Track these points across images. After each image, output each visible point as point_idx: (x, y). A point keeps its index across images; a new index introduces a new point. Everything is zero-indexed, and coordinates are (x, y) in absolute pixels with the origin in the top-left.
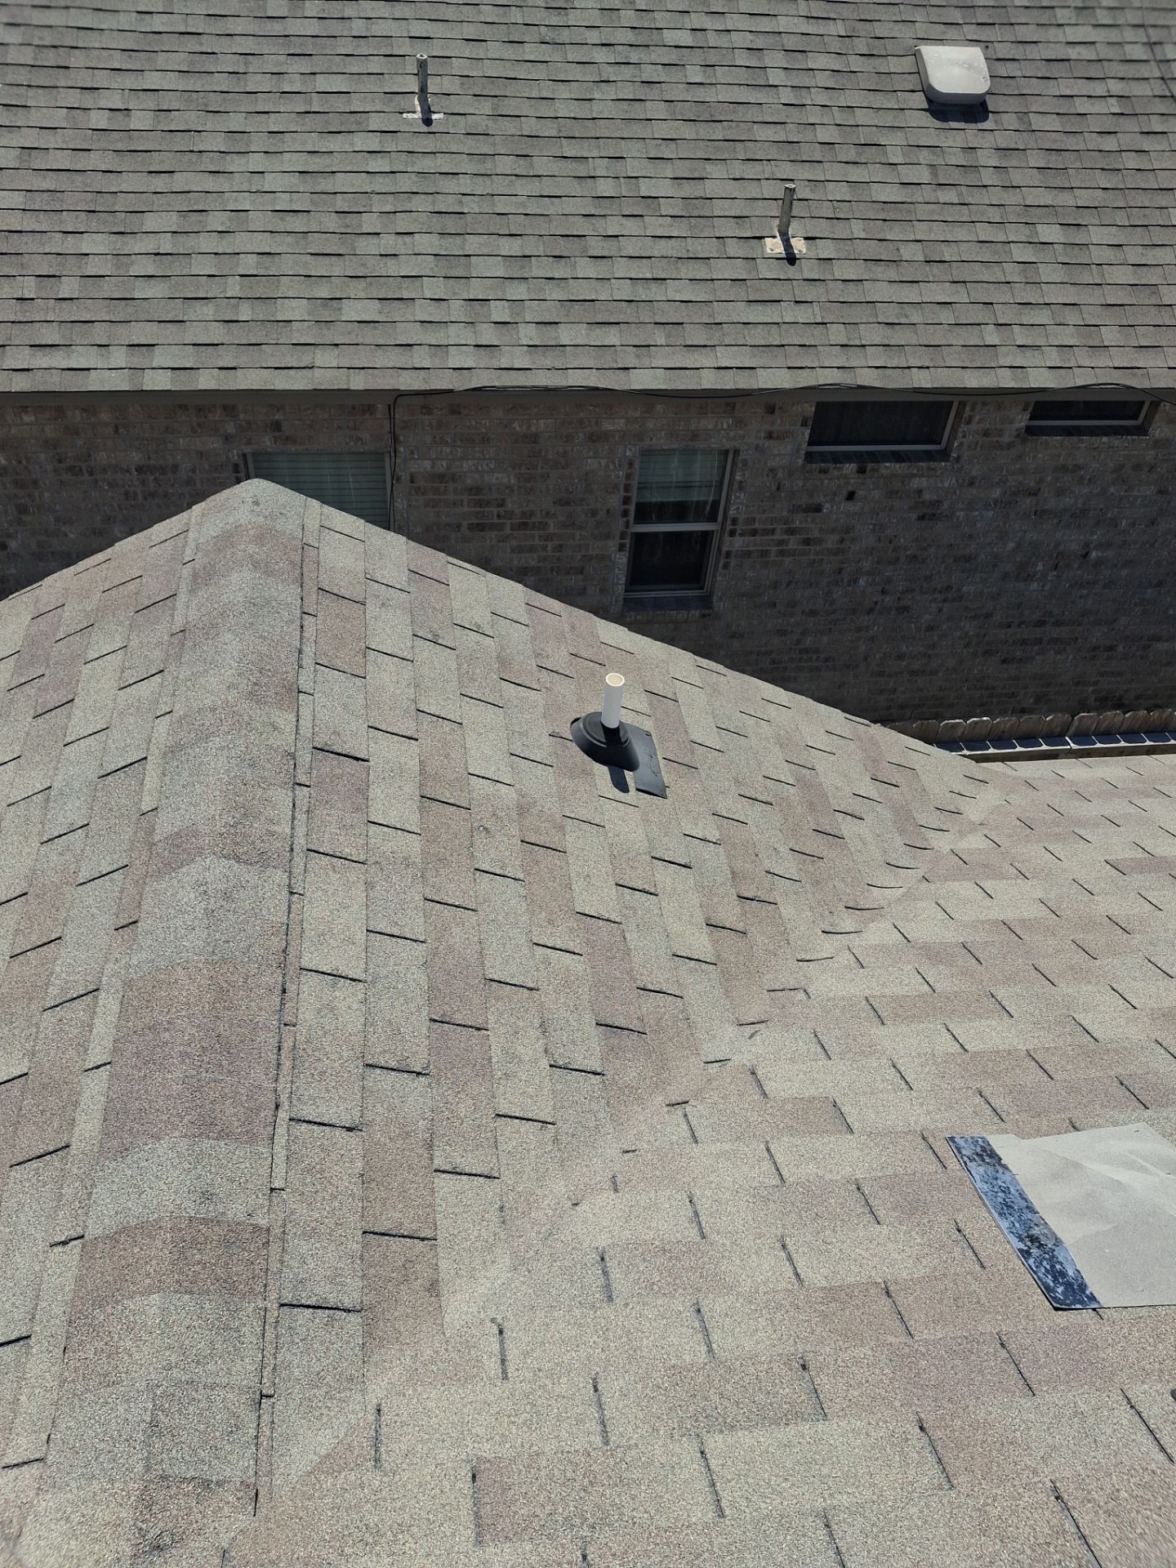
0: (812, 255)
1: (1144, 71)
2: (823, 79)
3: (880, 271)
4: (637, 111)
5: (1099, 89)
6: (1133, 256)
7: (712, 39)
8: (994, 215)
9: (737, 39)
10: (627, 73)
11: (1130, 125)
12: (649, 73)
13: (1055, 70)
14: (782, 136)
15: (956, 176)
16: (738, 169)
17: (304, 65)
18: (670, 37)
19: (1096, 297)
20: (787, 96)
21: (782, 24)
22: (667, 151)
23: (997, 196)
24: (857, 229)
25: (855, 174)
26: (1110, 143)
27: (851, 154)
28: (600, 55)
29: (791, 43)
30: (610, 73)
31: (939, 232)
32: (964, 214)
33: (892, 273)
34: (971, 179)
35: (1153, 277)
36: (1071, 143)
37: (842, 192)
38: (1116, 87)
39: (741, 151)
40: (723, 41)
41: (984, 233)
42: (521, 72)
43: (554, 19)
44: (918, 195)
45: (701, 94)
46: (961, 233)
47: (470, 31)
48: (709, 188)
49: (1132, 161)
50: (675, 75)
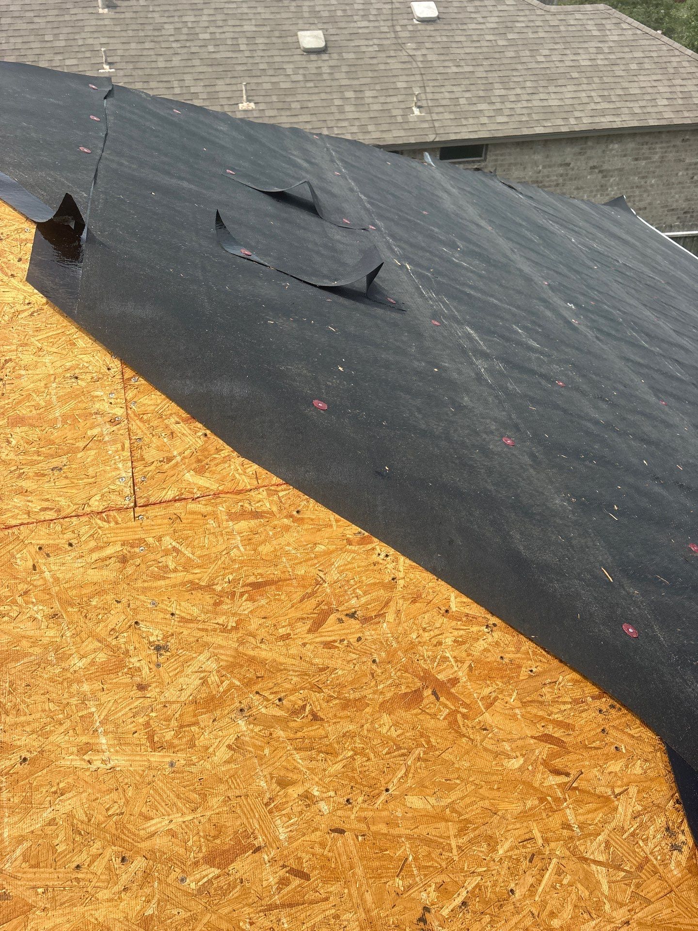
0: (257, 108)
1: (388, 36)
2: (261, 47)
3: (283, 113)
4: (190, 63)
5: (371, 43)
6: (382, 100)
7: (218, 36)
8: (328, 90)
9: (228, 35)
10: (185, 50)
11: (383, 55)
12: (194, 50)
13: (353, 37)
14: (246, 68)
15: (313, 78)
16: (228, 81)
17: (60, 57)
18: (201, 36)
19: (366, 115)
20: (247, 54)
21: (246, 28)
22: (201, 77)
23: (328, 83)
24: (274, 98)
25: (274, 79)
26: (375, 61)
27: (271, 72)
28: (174, 45)
29: (248, 35)
30: (179, 51)
31: (306, 97)
32: (316, 90)
33: (288, 113)
34: (319, 78)
35: (390, 106)
36: (360, 62)
37: (269, 86)
38: (376, 41)
39: (230, 75)
40: (223, 36)
41: (323, 96)
42: (145, 53)
43: (156, 33)
44: (298, 85)
45: (214, 56)
46: (314, 97)
47: (124, 40)
48: (218, 88)
49: (382, 67)
50: (204, 49)
